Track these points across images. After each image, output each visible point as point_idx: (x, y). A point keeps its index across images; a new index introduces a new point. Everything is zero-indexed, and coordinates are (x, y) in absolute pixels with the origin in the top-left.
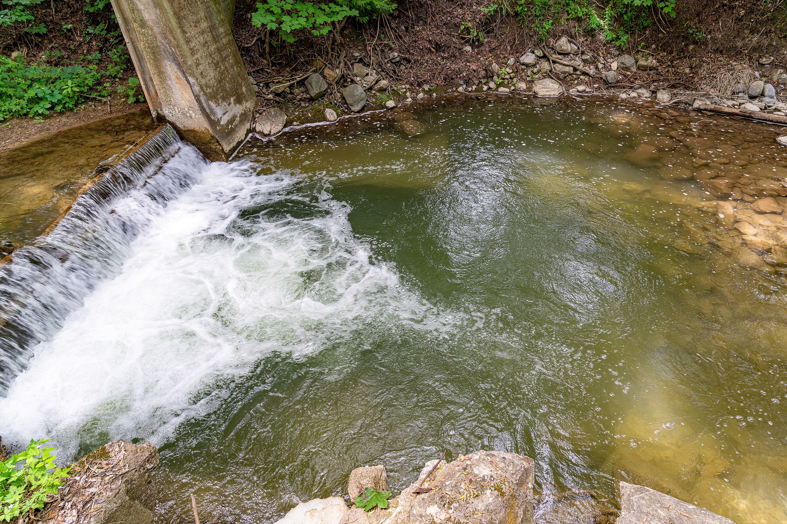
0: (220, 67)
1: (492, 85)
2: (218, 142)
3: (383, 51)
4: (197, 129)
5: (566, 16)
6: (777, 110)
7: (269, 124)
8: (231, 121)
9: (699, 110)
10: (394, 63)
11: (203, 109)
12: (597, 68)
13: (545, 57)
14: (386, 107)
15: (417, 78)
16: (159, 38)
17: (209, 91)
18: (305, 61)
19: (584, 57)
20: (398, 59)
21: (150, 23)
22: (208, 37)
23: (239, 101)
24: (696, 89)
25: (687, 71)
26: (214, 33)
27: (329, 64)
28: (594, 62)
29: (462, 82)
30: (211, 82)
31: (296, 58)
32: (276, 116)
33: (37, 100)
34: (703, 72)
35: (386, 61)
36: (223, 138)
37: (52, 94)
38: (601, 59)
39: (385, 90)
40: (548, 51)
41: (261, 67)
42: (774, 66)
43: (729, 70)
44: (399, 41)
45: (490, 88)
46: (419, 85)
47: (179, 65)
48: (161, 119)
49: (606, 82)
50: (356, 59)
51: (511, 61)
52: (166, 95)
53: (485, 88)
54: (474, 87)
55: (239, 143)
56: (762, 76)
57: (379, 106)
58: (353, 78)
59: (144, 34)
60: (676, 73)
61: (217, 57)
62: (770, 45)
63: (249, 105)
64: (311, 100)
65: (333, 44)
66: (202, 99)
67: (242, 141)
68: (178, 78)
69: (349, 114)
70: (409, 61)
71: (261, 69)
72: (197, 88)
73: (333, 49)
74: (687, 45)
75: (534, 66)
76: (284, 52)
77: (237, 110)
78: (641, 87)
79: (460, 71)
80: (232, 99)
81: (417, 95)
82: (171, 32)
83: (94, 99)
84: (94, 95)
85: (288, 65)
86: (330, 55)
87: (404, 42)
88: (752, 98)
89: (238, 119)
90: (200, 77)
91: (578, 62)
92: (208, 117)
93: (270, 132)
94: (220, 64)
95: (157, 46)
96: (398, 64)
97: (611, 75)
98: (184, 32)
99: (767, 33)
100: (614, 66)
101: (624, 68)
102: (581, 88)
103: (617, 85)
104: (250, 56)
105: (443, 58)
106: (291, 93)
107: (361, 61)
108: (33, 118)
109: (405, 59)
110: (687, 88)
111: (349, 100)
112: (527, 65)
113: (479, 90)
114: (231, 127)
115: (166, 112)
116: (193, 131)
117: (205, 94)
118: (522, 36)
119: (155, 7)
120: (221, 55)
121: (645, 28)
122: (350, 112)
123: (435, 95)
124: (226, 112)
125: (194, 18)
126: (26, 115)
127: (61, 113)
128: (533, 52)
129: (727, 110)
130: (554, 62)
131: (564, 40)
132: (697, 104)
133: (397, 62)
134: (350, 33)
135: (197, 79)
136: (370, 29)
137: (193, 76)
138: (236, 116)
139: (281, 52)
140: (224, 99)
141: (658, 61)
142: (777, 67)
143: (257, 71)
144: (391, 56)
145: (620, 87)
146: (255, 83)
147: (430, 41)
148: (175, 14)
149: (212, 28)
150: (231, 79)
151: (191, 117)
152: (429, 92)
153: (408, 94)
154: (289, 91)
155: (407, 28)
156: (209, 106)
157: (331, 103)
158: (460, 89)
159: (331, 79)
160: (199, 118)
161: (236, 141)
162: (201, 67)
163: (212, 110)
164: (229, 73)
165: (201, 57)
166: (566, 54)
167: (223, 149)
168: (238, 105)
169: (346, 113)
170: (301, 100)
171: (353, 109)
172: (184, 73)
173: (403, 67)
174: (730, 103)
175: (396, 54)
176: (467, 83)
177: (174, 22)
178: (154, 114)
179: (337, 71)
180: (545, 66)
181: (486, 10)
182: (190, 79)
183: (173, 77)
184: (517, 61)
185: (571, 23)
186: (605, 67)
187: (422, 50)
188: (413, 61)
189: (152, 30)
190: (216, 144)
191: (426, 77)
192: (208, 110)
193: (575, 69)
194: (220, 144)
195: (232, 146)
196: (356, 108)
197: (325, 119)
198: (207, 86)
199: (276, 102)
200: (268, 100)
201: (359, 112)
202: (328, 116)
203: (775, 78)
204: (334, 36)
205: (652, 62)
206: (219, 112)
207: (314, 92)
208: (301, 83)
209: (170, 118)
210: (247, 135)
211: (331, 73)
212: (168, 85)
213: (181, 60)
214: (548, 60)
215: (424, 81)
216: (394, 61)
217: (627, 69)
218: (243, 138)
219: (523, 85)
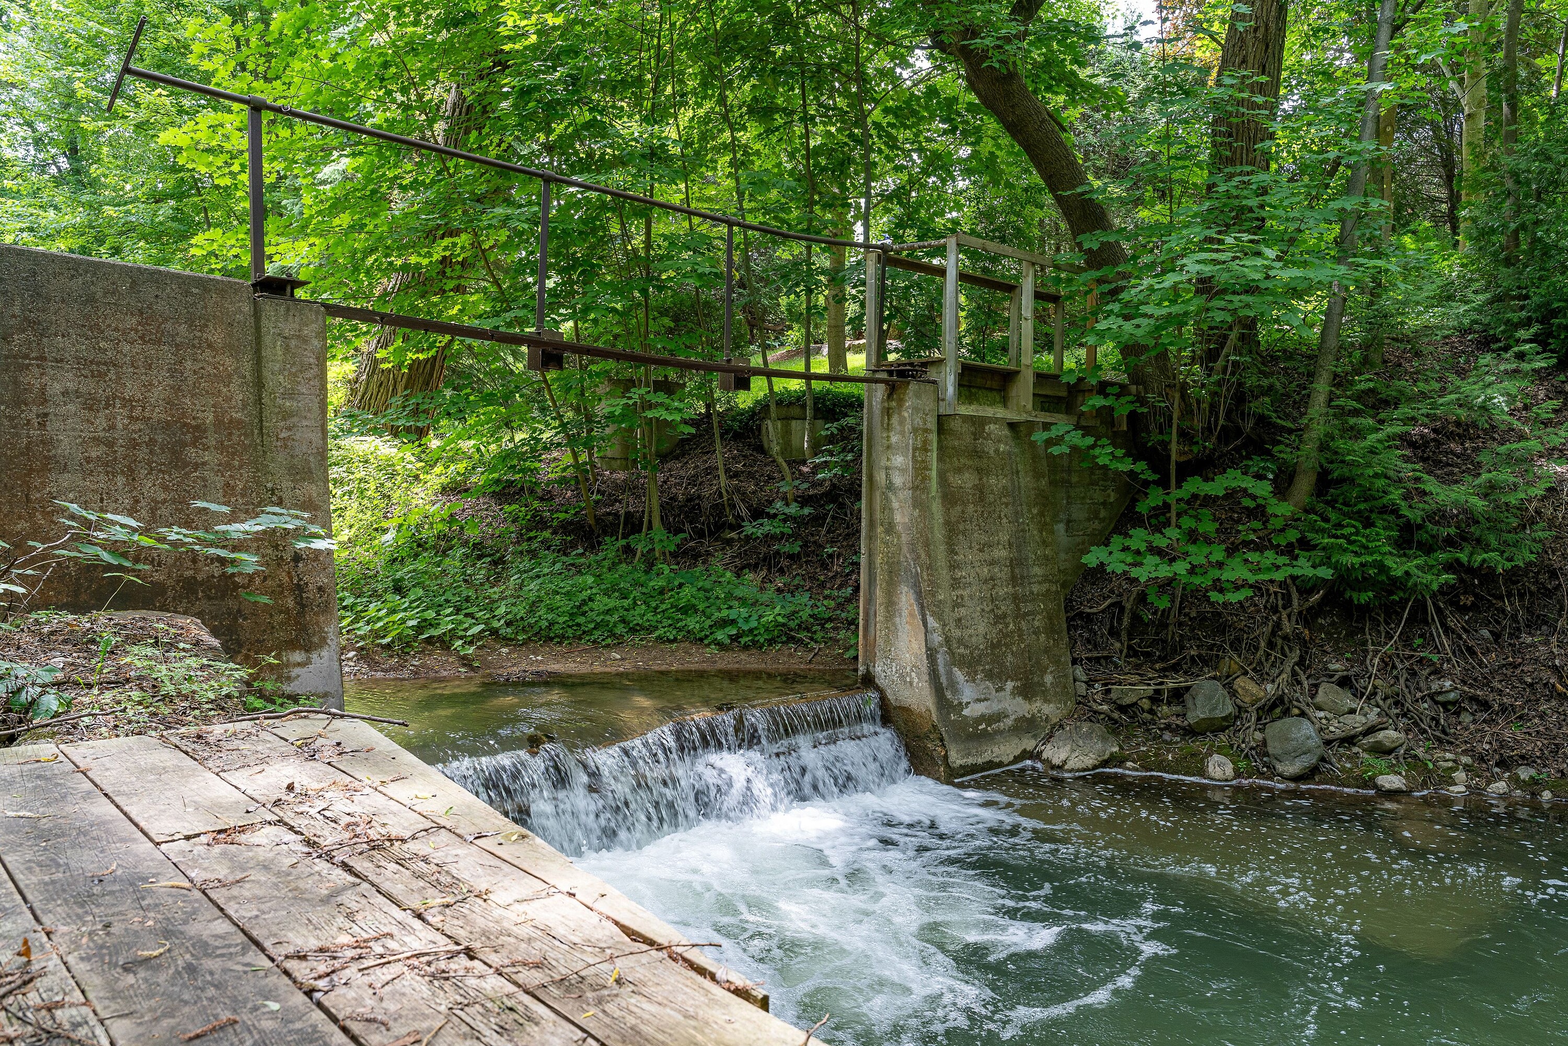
0: (1007, 625)
2: (942, 740)
3: (1409, 671)
4: (914, 707)
7: (1068, 748)
8: (990, 719)
10: (1445, 705)
11: (934, 674)
14: (1375, 786)
15: (1502, 747)
16: (905, 549)
17: (962, 650)
18: (1199, 656)
20: (1452, 696)
21: (899, 528)
22: (1002, 573)
23: (1027, 691)
26: (1017, 571)
27: (1254, 670)
30: (974, 639)
31: (1183, 648)
32: (1088, 736)
33: (725, 623)
35: (1419, 695)
36: (956, 738)
37: (746, 620)
39: (1390, 752)
41: (1105, 653)
44: (1465, 658)
46: (1504, 764)
47: (919, 595)
48: (869, 681)
50: (1332, 676)
52: (887, 641)
55: (990, 765)
57: (1355, 779)
58: (1306, 709)
59: (886, 544)
61: (1005, 607)
63: (1049, 710)
64: (1191, 732)
65: (1273, 633)
66: (941, 659)
67: (1000, 764)
68: (911, 615)
69: (1267, 779)
70: (1485, 705)
71: (1106, 658)
72: (937, 638)
73: (1271, 645)
76: (1162, 635)
77: (1018, 707)
80: (1010, 685)
81: (1489, 783)
82: (927, 544)
83: (800, 642)
84: (802, 635)
85: (1162, 659)
86: (1261, 652)
87: (1481, 664)
89: (1009, 722)
90: (953, 624)
92: (938, 690)
93: (1065, 762)
94: (1009, 620)
95: (899, 563)
96: (1451, 706)
98: (952, 551)
104: (1091, 631)
106: (1151, 712)
107: (1344, 682)
108: (708, 645)
109: (1473, 699)
111: (1277, 750)
114: (985, 730)
115: (878, 669)
116: (906, 710)
117: (951, 652)
119: (914, 507)
120: (1017, 606)
122: (1272, 773)
123: (1547, 795)
124: (986, 699)
125: (984, 538)
126: (701, 640)
127: (746, 647)
133: (1453, 703)
134: (1333, 624)
135: (944, 625)
136: (1388, 624)
137: (939, 617)
138: (1007, 716)
139: (1157, 634)
140: (989, 676)
143: (1097, 660)
144: (1435, 687)
146: (1084, 678)
148: (947, 523)
149: (1016, 563)
150: (1023, 651)
151: (911, 683)
152: (1534, 786)
153: (1460, 775)
154: (1146, 707)
155: (1495, 636)
156: (950, 674)
157: (1232, 746)
159: (1247, 699)
160: (921, 689)
161: (986, 757)
162: (963, 611)
163: (953, 684)
164: (1021, 640)
165: (971, 596)
167: (946, 757)
168: (1019, 699)
169: (1261, 775)
170: (1168, 727)
171: (1280, 768)
172: (922, 607)
173: (1466, 718)
175: (1448, 684)
177: (939, 534)
178: (862, 669)
179: (1269, 687)
182: (931, 620)
183: (905, 613)
187: (1531, 685)
188: (1496, 707)
189: (899, 537)
190: (938, 742)
191: (1531, 750)
192: (943, 680)
194: (943, 746)
195: (970, 761)
196: (1291, 768)
197: (1202, 773)
198: (960, 641)
199: (1110, 719)
200: (1095, 712)
201: (1296, 779)
202: (1211, 769)
204: (1280, 619)
206: (968, 692)
207: (1198, 713)
208: (1178, 695)
209: (881, 681)
210: (1017, 759)
211: (1252, 687)
212: (894, 624)
213: (925, 587)
215: (1522, 757)
216: (1440, 698)
218: (1006, 760)
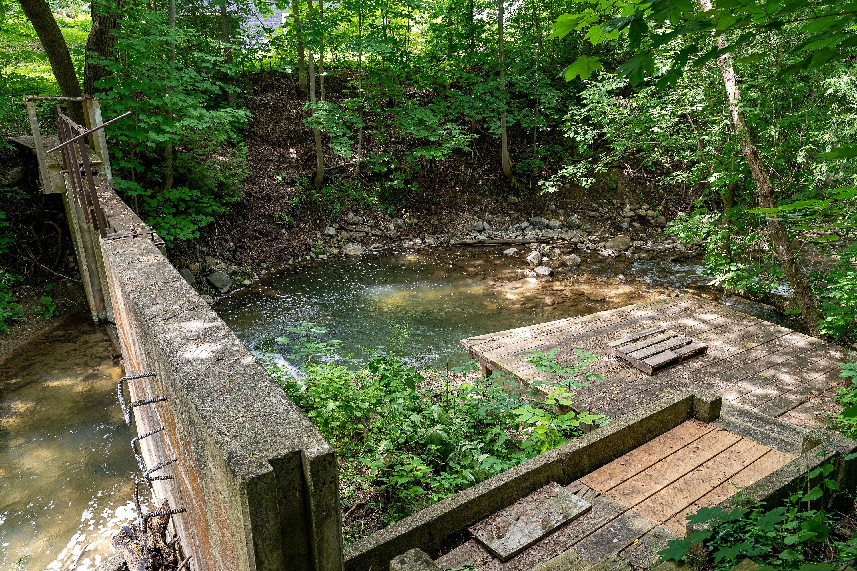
1: (312, 255)
3: (220, 244)
5: (346, 199)
6: (495, 236)
9: (454, 245)
10: (231, 251)
12: (381, 230)
13: (342, 228)
14: (245, 285)
15: (254, 260)
19: (370, 224)
20: (234, 248)
24: (447, 233)
25: (437, 222)
27: (189, 260)
28: (376, 226)
29: (290, 257)
34: (446, 221)
35: (224, 250)
38: (381, 223)
39: (237, 273)
40: (343, 224)
42: (483, 211)
43: (461, 218)
45: (311, 257)
46: (258, 264)
49: (391, 238)
51: (319, 235)
53: (308, 258)
54: (300, 259)
56: (479, 218)
57: (239, 285)
58: (210, 268)
60: (431, 225)
62: (475, 199)
69: (219, 296)
70: (242, 248)
73: (189, 248)
74: (430, 207)
75: (336, 235)
78: (414, 237)
79: (286, 249)
81: (260, 272)
83: (13, 321)
86: (188, 253)
87: (234, 234)
88: (480, 232)
91: (367, 228)
96: (234, 251)
97: (392, 233)
99: (471, 193)
100: (392, 226)
101: (398, 227)
102: (376, 245)
103: (399, 239)
105: (267, 241)
107: (208, 254)
109: (239, 247)
110: (441, 233)
111: (218, 285)
112: (331, 236)
113: (304, 260)
115: (110, 314)
118: (321, 216)
121: (401, 200)
122: (220, 294)
123: (273, 270)
128: (331, 226)
129: (470, 242)
130: (351, 231)
131: (351, 215)
132: (452, 242)
141: (418, 219)
142: (484, 212)
144: (228, 246)
145: (401, 240)
147: (255, 231)
152: (267, 269)
153: (254, 273)
155: (231, 223)
157: (202, 290)
158: (290, 262)
159: (195, 271)
166: (356, 224)
169: (217, 296)
171: (222, 291)
173: (240, 253)
174: (469, 237)
175: (231, 244)
176: (294, 256)
178: (96, 319)
179: (197, 264)
180: (345, 234)
181: (290, 202)
184: (323, 234)
185: (353, 203)
186: (386, 228)
187: (250, 237)
188: (246, 248)
191: (262, 257)
193: (367, 233)
196: (225, 290)
201: (228, 293)
202: (207, 300)
203: (486, 218)
205: (414, 220)
209: (112, 319)
211: (194, 266)
214: (346, 230)
215: (261, 261)
216: (231, 249)
217: (400, 227)
219: (335, 251)
